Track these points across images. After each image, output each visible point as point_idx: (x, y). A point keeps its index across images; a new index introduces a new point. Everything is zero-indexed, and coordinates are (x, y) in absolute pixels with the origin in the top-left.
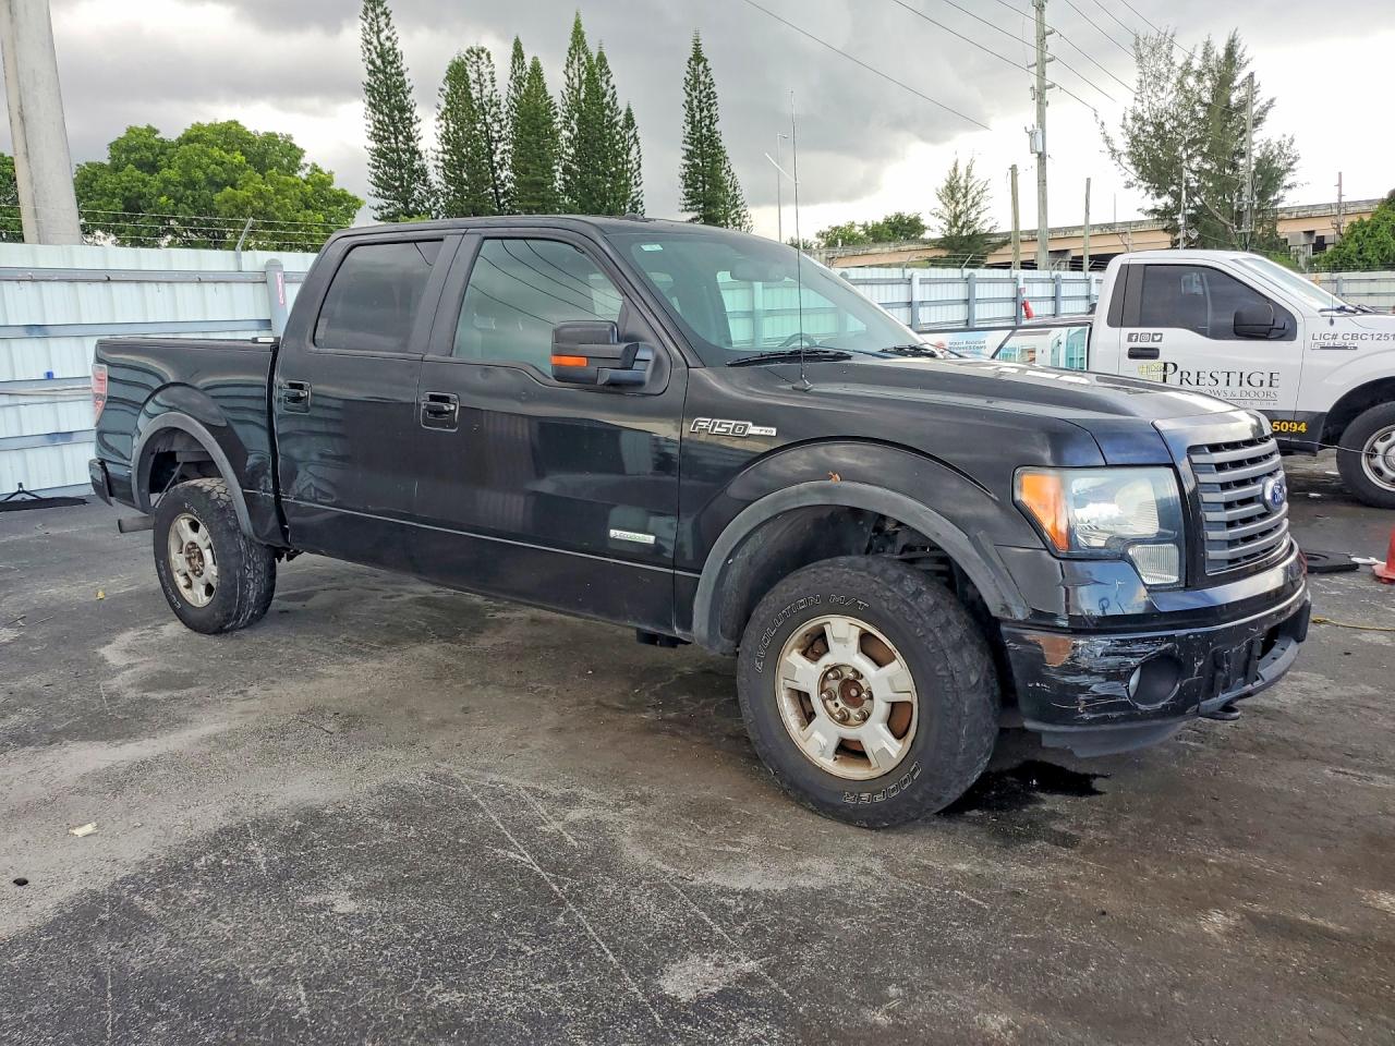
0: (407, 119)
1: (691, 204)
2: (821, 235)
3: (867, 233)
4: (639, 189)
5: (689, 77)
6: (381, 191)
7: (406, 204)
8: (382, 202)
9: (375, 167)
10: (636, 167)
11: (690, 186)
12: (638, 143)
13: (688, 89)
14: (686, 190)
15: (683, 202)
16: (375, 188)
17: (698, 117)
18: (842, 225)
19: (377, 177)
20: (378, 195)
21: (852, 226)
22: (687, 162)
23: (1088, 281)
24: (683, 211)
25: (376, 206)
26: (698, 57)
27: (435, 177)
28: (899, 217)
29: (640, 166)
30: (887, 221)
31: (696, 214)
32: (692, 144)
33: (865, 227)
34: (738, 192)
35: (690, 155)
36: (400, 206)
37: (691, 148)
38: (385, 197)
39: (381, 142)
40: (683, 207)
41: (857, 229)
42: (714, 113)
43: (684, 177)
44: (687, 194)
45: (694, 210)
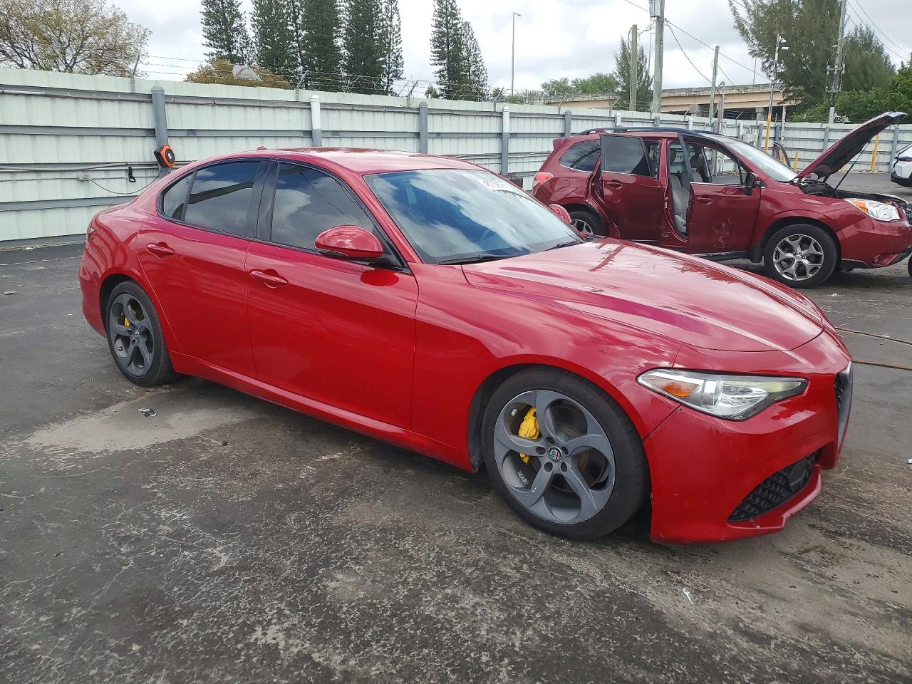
2: (545, 86)
3: (577, 87)
4: (399, 46)
6: (212, 42)
7: (230, 51)
8: (214, 50)
9: (208, 24)
10: (396, 30)
11: (439, 47)
12: (399, 13)
14: (434, 50)
15: (434, 58)
16: (208, 41)
18: (559, 80)
19: (210, 33)
20: (211, 45)
21: (565, 81)
22: (436, 29)
23: (686, 123)
24: (433, 64)
25: (208, 53)
27: (251, 33)
28: (600, 76)
29: (399, 29)
30: (593, 79)
31: (442, 67)
32: (440, 17)
33: (575, 82)
34: (477, 52)
35: (439, 25)
36: (226, 53)
37: (439, 19)
38: (214, 47)
39: (211, 6)
40: (434, 62)
41: (570, 84)
44: (435, 52)
45: (441, 64)
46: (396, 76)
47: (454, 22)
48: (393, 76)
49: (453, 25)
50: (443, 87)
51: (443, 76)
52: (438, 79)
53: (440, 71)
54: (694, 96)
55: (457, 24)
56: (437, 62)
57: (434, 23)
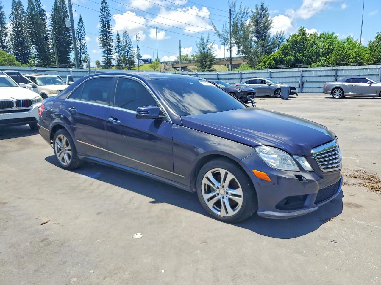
1: (103, 46)
4: (85, 41)
5: (101, 8)
12: (84, 27)
13: (101, 12)
14: (101, 42)
15: (101, 46)
17: (104, 19)
22: (101, 34)
24: (100, 48)
31: (105, 49)
32: (103, 28)
35: (102, 31)
37: (102, 29)
42: (110, 19)
43: (100, 38)
44: (101, 43)
45: (104, 48)
46: (84, 54)
47: (109, 31)
48: (82, 54)
49: (109, 32)
50: (104, 58)
51: (105, 53)
52: (103, 55)
53: (105, 51)
55: (111, 31)
56: (103, 47)
57: (100, 31)
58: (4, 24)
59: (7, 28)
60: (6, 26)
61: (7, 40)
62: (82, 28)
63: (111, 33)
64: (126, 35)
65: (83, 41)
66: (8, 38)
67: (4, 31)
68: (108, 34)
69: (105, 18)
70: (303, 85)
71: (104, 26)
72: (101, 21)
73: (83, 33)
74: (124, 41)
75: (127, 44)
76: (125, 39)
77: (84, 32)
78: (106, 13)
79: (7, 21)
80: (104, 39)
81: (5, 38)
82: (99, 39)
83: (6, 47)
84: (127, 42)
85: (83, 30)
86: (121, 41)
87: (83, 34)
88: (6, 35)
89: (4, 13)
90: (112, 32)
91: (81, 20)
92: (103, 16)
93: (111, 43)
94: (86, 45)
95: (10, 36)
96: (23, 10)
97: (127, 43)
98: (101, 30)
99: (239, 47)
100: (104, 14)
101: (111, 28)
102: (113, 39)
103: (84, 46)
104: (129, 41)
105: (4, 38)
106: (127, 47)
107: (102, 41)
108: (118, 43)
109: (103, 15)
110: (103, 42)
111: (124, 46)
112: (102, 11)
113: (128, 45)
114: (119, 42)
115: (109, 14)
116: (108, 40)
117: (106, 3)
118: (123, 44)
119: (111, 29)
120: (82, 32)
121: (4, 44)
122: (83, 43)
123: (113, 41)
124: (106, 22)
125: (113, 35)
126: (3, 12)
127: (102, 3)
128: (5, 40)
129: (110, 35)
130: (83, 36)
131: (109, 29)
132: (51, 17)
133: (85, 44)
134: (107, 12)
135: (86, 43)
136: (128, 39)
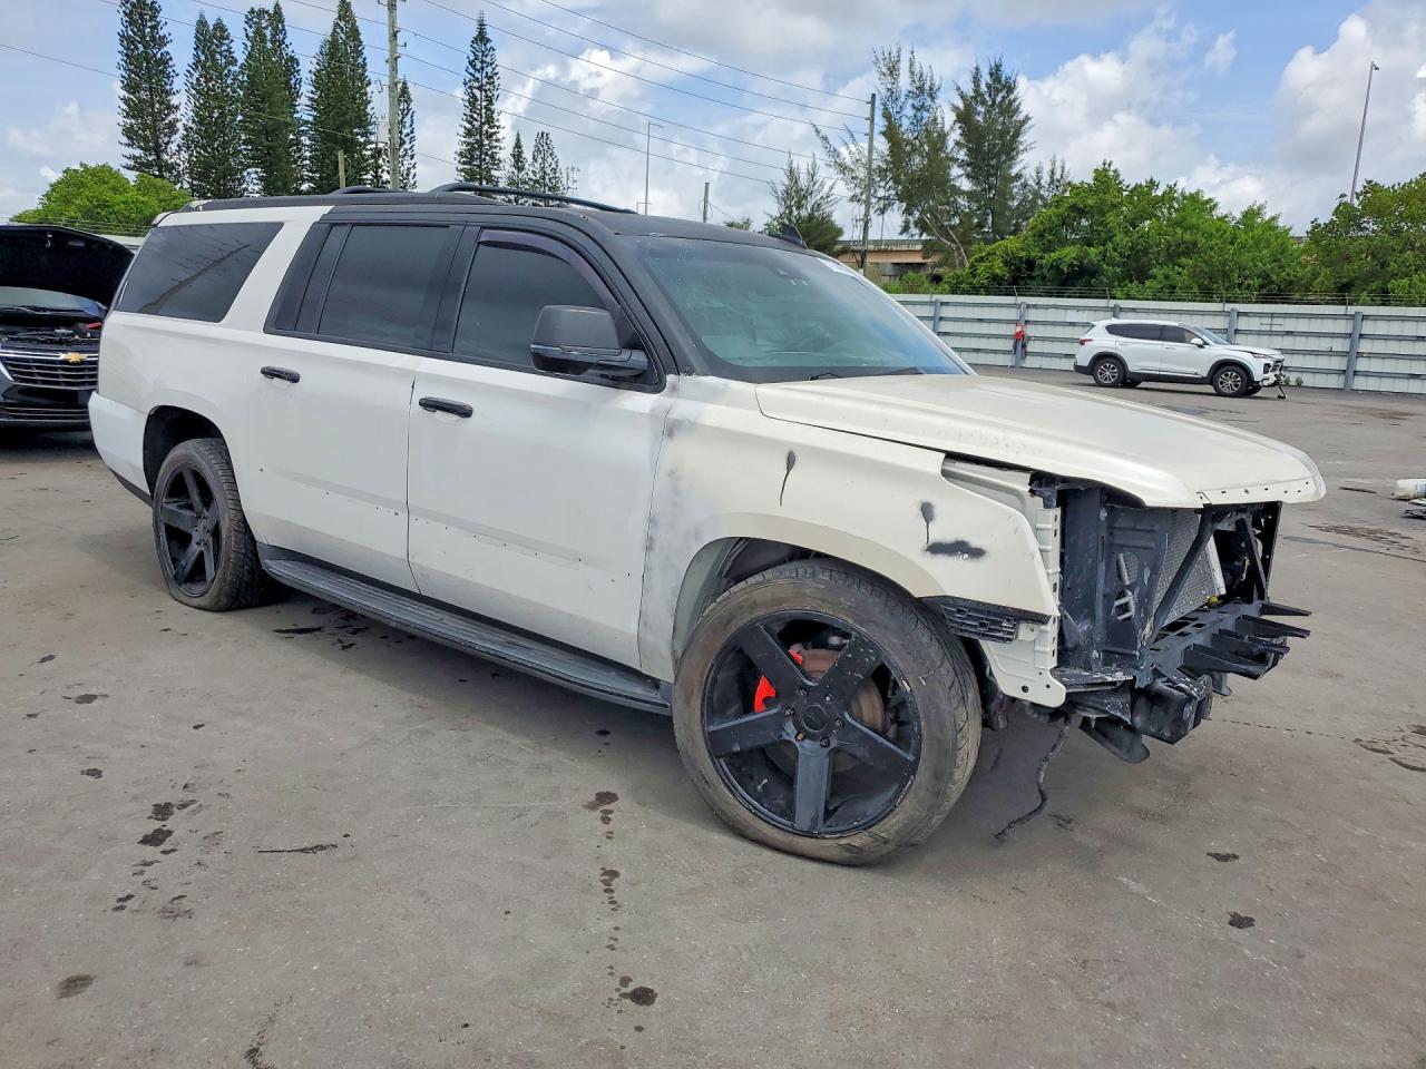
0: (163, 72)
4: (413, 161)
5: (472, 58)
8: (138, 152)
9: (128, 116)
12: (412, 116)
13: (472, 70)
14: (461, 167)
17: (477, 92)
22: (465, 139)
26: (481, 38)
32: (471, 123)
35: (469, 133)
37: (468, 126)
38: (135, 148)
39: (133, 93)
42: (496, 93)
43: (461, 154)
47: (493, 130)
49: (489, 136)
54: (885, 251)
55: (495, 133)
57: (461, 131)
58: (168, 93)
59: (177, 108)
60: (174, 100)
61: (173, 147)
62: (408, 119)
63: (497, 140)
64: (546, 147)
65: (407, 162)
66: (177, 139)
67: (167, 115)
68: (486, 142)
69: (480, 88)
70: (1024, 346)
71: (475, 116)
72: (467, 98)
73: (408, 135)
74: (537, 165)
75: (547, 178)
76: (540, 160)
77: (412, 132)
78: (484, 74)
79: (179, 83)
80: (472, 158)
81: (170, 137)
82: (458, 158)
83: (171, 168)
84: (548, 170)
85: (407, 125)
86: (527, 166)
87: (407, 139)
88: (172, 127)
89: (171, 59)
90: (499, 136)
91: (402, 95)
92: (476, 84)
93: (493, 172)
94: (415, 175)
95: (185, 133)
96: (230, 53)
97: (545, 173)
98: (465, 128)
99: (908, 211)
100: (477, 75)
101: (497, 123)
102: (502, 159)
103: (408, 175)
104: (553, 166)
105: (166, 139)
106: (545, 185)
107: (464, 163)
108: (516, 172)
109: (477, 80)
110: (467, 167)
111: (536, 182)
112: (474, 67)
113: (547, 181)
114: (520, 169)
115: (496, 78)
116: (485, 160)
117: (488, 40)
118: (531, 175)
119: (498, 127)
120: (405, 131)
121: (165, 157)
122: (406, 166)
123: (501, 165)
124: (484, 104)
125: (502, 145)
126: (168, 53)
127: (475, 41)
128: (167, 144)
129: (495, 144)
130: (407, 146)
131: (491, 127)
132: (314, 77)
133: (413, 171)
134: (489, 69)
135: (414, 167)
136: (549, 160)
